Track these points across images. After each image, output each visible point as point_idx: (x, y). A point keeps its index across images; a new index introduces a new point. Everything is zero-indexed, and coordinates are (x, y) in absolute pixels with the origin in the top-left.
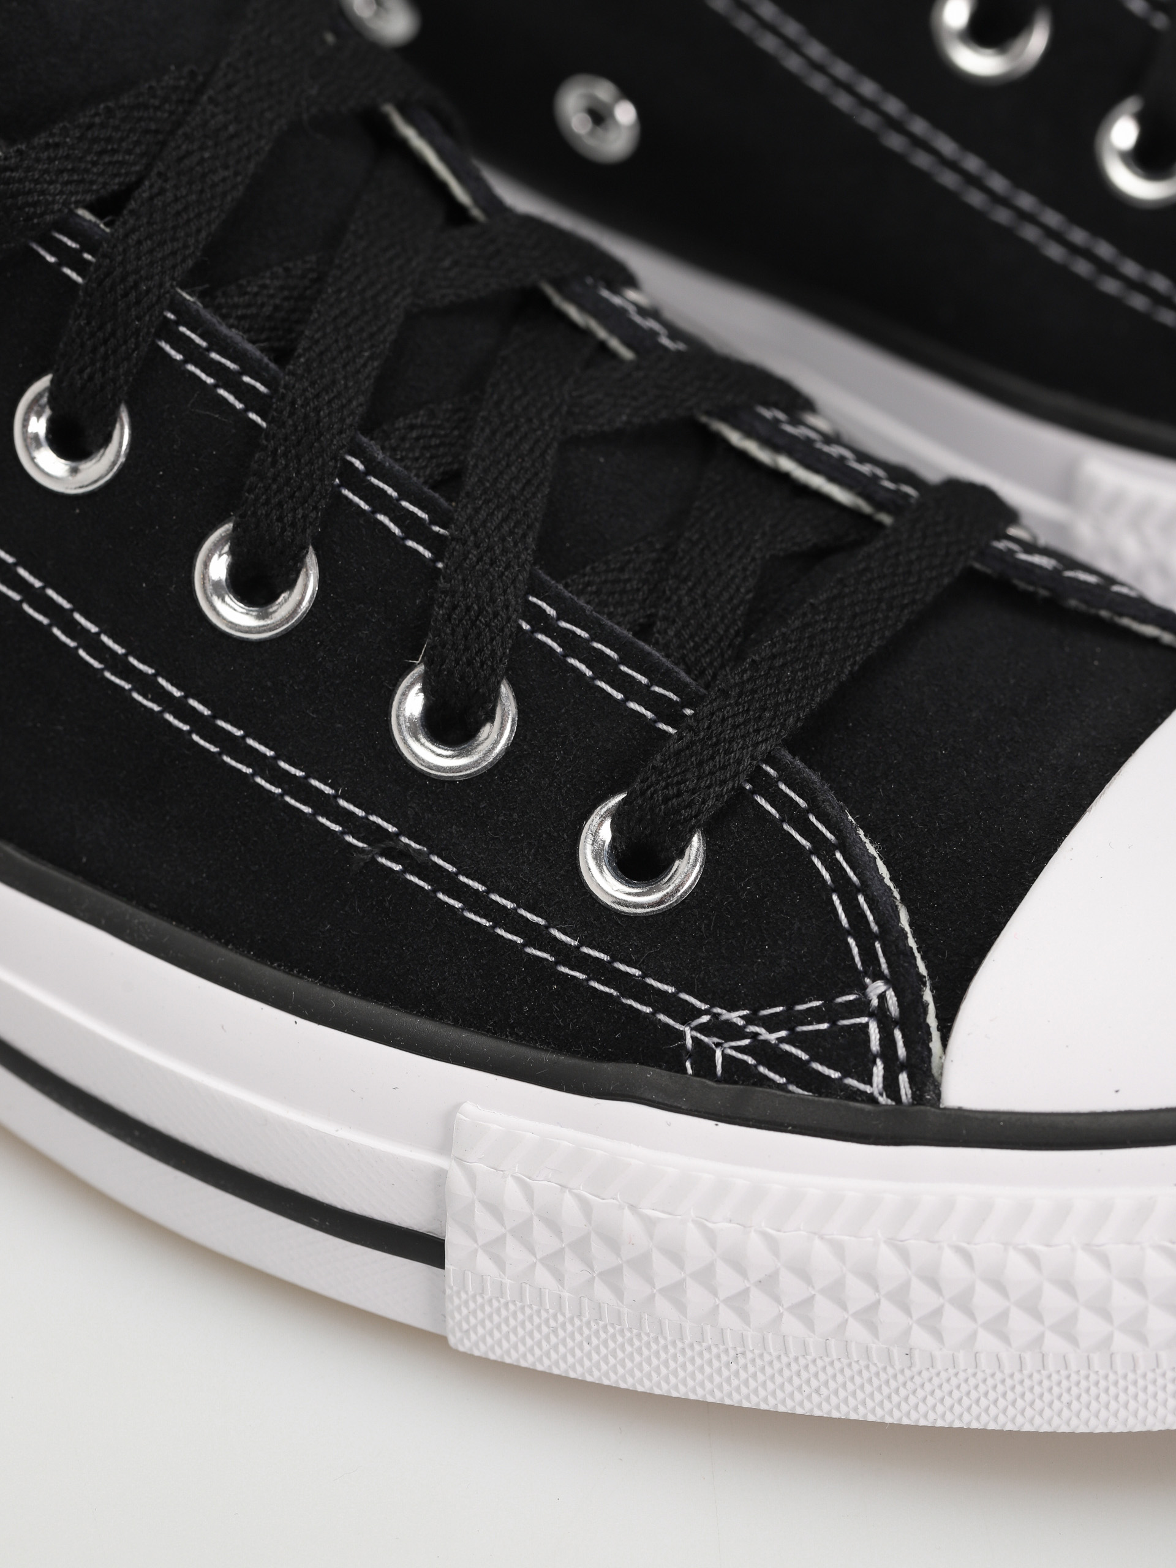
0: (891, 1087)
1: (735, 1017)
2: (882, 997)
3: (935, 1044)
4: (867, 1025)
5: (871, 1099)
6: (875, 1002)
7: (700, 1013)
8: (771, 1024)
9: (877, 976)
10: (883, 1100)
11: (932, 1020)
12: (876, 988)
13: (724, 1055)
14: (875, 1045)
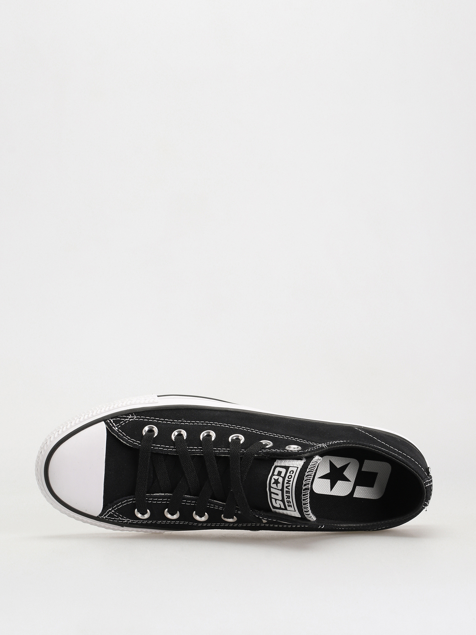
0: (110, 421)
1: (131, 420)
2: (115, 428)
3: (108, 428)
4: (116, 425)
5: (111, 419)
6: (116, 427)
7: (135, 419)
8: (127, 421)
9: (117, 430)
10: (110, 419)
11: (109, 429)
12: (116, 428)
13: (130, 416)
14: (114, 424)
